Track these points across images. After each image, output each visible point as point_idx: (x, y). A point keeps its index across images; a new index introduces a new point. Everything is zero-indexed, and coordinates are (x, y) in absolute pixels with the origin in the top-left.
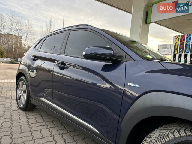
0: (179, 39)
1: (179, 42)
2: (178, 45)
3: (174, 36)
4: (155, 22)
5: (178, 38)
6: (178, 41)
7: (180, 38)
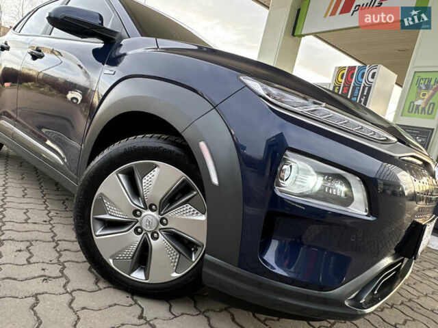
0: (343, 74)
1: (343, 81)
2: (340, 87)
3: (336, 68)
4: (316, 35)
5: (343, 71)
6: (342, 78)
7: (345, 72)
